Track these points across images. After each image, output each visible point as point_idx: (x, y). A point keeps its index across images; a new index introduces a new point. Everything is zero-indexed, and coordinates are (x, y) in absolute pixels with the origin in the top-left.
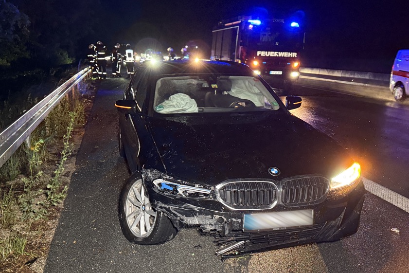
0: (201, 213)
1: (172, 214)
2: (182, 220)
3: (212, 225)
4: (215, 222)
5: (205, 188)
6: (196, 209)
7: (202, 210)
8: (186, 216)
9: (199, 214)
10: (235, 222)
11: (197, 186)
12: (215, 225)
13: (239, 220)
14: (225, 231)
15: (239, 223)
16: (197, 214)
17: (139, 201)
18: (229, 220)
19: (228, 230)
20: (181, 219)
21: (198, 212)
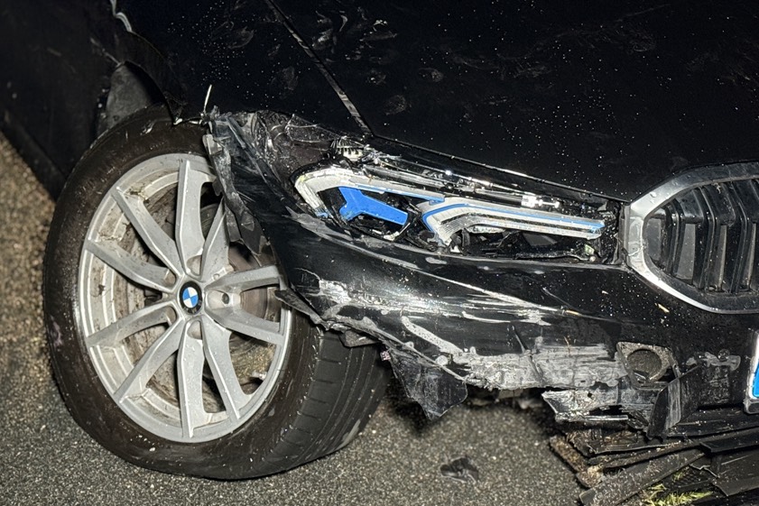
0: (557, 332)
1: (410, 345)
2: (461, 369)
3: (605, 387)
4: (622, 374)
5: (572, 207)
6: (534, 314)
7: (566, 319)
8: (481, 352)
9: (547, 342)
10: (713, 368)
11: (531, 199)
12: (621, 386)
13: (733, 362)
14: (666, 413)
15: (731, 375)
16: (540, 339)
17: (160, 263)
18: (692, 361)
19: (678, 409)
20: (452, 365)
21: (545, 331)
